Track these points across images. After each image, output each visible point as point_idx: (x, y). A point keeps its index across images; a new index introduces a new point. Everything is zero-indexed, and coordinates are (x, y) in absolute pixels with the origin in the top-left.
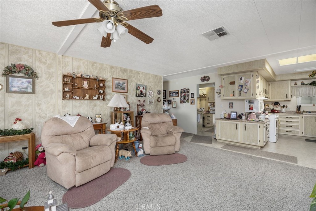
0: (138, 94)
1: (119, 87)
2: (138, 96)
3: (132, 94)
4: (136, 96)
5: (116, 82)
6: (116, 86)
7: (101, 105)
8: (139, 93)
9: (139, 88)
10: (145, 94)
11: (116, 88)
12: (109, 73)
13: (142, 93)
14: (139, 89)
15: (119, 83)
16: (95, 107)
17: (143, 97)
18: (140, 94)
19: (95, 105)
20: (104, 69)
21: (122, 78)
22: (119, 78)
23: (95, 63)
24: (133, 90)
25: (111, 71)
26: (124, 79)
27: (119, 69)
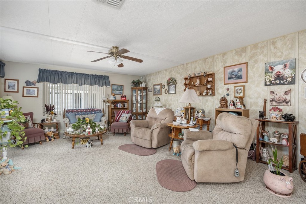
0: (271, 81)
1: (234, 76)
2: (269, 85)
3: (256, 82)
4: (266, 85)
5: (229, 70)
6: (228, 76)
7: (212, 100)
8: (273, 78)
9: (272, 68)
10: (292, 77)
11: (229, 78)
12: (220, 63)
13: (279, 77)
14: (270, 71)
15: (233, 71)
16: (207, 102)
17: (283, 84)
18: (276, 79)
19: (207, 101)
20: (216, 61)
21: (238, 63)
22: (234, 64)
23: (207, 58)
24: (260, 76)
25: (224, 60)
26: (241, 63)
27: (234, 52)
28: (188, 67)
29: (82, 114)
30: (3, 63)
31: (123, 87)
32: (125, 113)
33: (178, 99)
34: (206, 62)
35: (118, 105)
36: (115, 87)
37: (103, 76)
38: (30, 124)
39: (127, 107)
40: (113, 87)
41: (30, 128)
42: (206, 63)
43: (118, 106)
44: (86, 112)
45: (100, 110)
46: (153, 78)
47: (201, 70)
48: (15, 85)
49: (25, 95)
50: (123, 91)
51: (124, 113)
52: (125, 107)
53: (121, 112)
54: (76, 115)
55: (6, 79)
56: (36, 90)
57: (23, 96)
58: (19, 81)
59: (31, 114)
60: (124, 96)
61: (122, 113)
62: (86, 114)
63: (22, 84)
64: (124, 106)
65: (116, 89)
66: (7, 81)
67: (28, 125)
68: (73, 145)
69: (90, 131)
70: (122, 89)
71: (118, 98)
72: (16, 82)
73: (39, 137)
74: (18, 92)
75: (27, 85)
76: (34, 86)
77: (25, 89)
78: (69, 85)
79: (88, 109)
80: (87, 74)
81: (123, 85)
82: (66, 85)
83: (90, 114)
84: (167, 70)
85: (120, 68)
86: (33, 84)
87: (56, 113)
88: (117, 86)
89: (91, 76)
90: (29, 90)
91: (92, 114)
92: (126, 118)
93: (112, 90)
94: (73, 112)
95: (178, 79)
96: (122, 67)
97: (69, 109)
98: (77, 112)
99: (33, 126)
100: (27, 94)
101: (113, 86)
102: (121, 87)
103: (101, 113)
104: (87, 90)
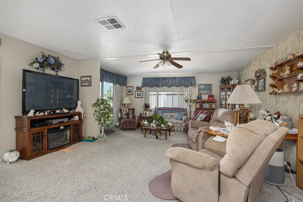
28: (278, 49)
29: (168, 112)
30: (126, 77)
31: (211, 86)
32: (204, 113)
33: (267, 98)
34: (301, 35)
35: (204, 105)
36: (202, 87)
37: (188, 77)
38: (131, 116)
39: (214, 108)
40: (200, 87)
41: (130, 118)
42: (300, 38)
43: (204, 107)
44: (171, 110)
45: (184, 110)
46: (245, 72)
47: (293, 50)
48: (131, 90)
49: (136, 96)
50: (211, 90)
51: (202, 113)
52: (213, 108)
53: (200, 112)
54: (163, 112)
55: (127, 87)
56: (142, 92)
57: (135, 97)
58: (134, 87)
59: (133, 110)
60: (211, 96)
61: (200, 114)
62: (171, 112)
63: (135, 89)
64: (211, 106)
65: (203, 89)
66: (128, 88)
67: (129, 116)
68: (145, 135)
69: (153, 125)
70: (211, 88)
71: (205, 97)
72: (132, 88)
73: (133, 125)
74: (132, 95)
75: (137, 90)
76: (140, 90)
77: (136, 92)
78: (161, 88)
79: (174, 108)
80: (174, 77)
81: (211, 84)
82: (159, 88)
83: (175, 112)
84: (257, 59)
85: (180, 69)
86: (140, 89)
87: (151, 110)
88: (204, 86)
89: (178, 79)
90: (138, 93)
91: (176, 112)
92: (201, 118)
93: (199, 90)
94: (162, 110)
95: (267, 71)
96: (182, 68)
97: (161, 107)
98: (165, 110)
99: (132, 117)
100: (137, 96)
101: (200, 85)
102: (209, 87)
103: (185, 112)
104: (184, 91)
